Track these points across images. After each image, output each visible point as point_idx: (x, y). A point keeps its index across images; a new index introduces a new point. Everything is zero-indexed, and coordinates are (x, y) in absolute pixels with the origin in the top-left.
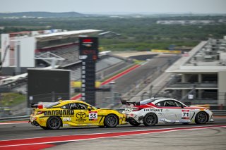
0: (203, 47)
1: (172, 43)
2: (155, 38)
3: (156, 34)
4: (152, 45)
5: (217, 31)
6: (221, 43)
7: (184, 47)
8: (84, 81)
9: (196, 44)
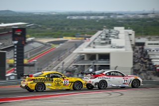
0: (100, 35)
1: (77, 32)
2: (66, 29)
3: (66, 25)
4: (64, 33)
5: (109, 24)
6: (112, 32)
7: (86, 35)
8: (16, 59)
9: (95, 33)
